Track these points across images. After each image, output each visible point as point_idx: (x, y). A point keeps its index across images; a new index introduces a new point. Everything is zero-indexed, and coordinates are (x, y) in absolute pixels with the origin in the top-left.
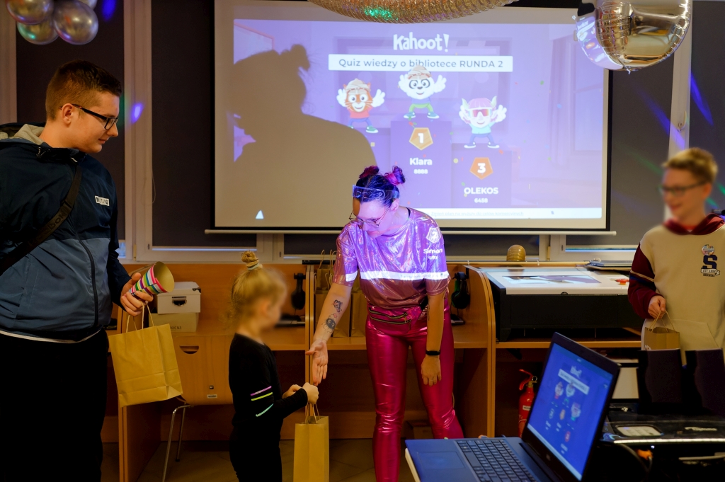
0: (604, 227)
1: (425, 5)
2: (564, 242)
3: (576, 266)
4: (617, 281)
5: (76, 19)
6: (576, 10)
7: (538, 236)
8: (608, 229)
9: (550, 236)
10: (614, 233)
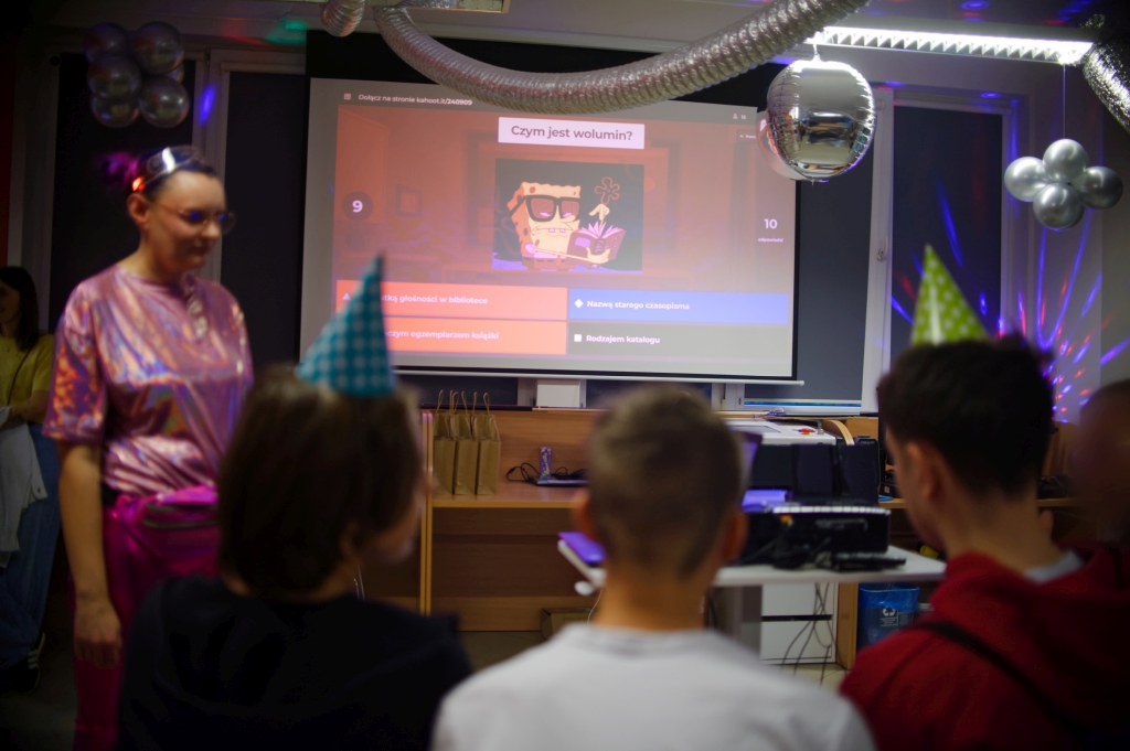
0: (790, 374)
1: (581, 95)
2: (742, 393)
3: (754, 416)
4: (800, 431)
5: (165, 98)
6: (756, 109)
7: (710, 384)
8: (794, 377)
9: (724, 385)
10: (802, 383)
